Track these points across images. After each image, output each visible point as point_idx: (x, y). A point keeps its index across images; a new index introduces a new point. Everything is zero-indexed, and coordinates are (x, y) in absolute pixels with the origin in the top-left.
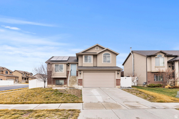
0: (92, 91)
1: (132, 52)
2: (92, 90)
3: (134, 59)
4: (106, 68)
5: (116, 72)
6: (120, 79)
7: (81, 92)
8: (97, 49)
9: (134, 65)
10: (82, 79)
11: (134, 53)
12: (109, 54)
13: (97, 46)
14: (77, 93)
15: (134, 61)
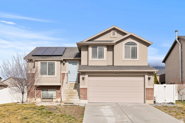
0: (102, 110)
1: (178, 39)
2: (103, 107)
3: (181, 52)
4: (129, 69)
5: (147, 77)
6: (153, 89)
7: (84, 111)
8: (114, 34)
9: (182, 62)
10: (86, 89)
11: (182, 41)
12: (136, 44)
13: (114, 29)
14: (76, 112)
15: (183, 54)
